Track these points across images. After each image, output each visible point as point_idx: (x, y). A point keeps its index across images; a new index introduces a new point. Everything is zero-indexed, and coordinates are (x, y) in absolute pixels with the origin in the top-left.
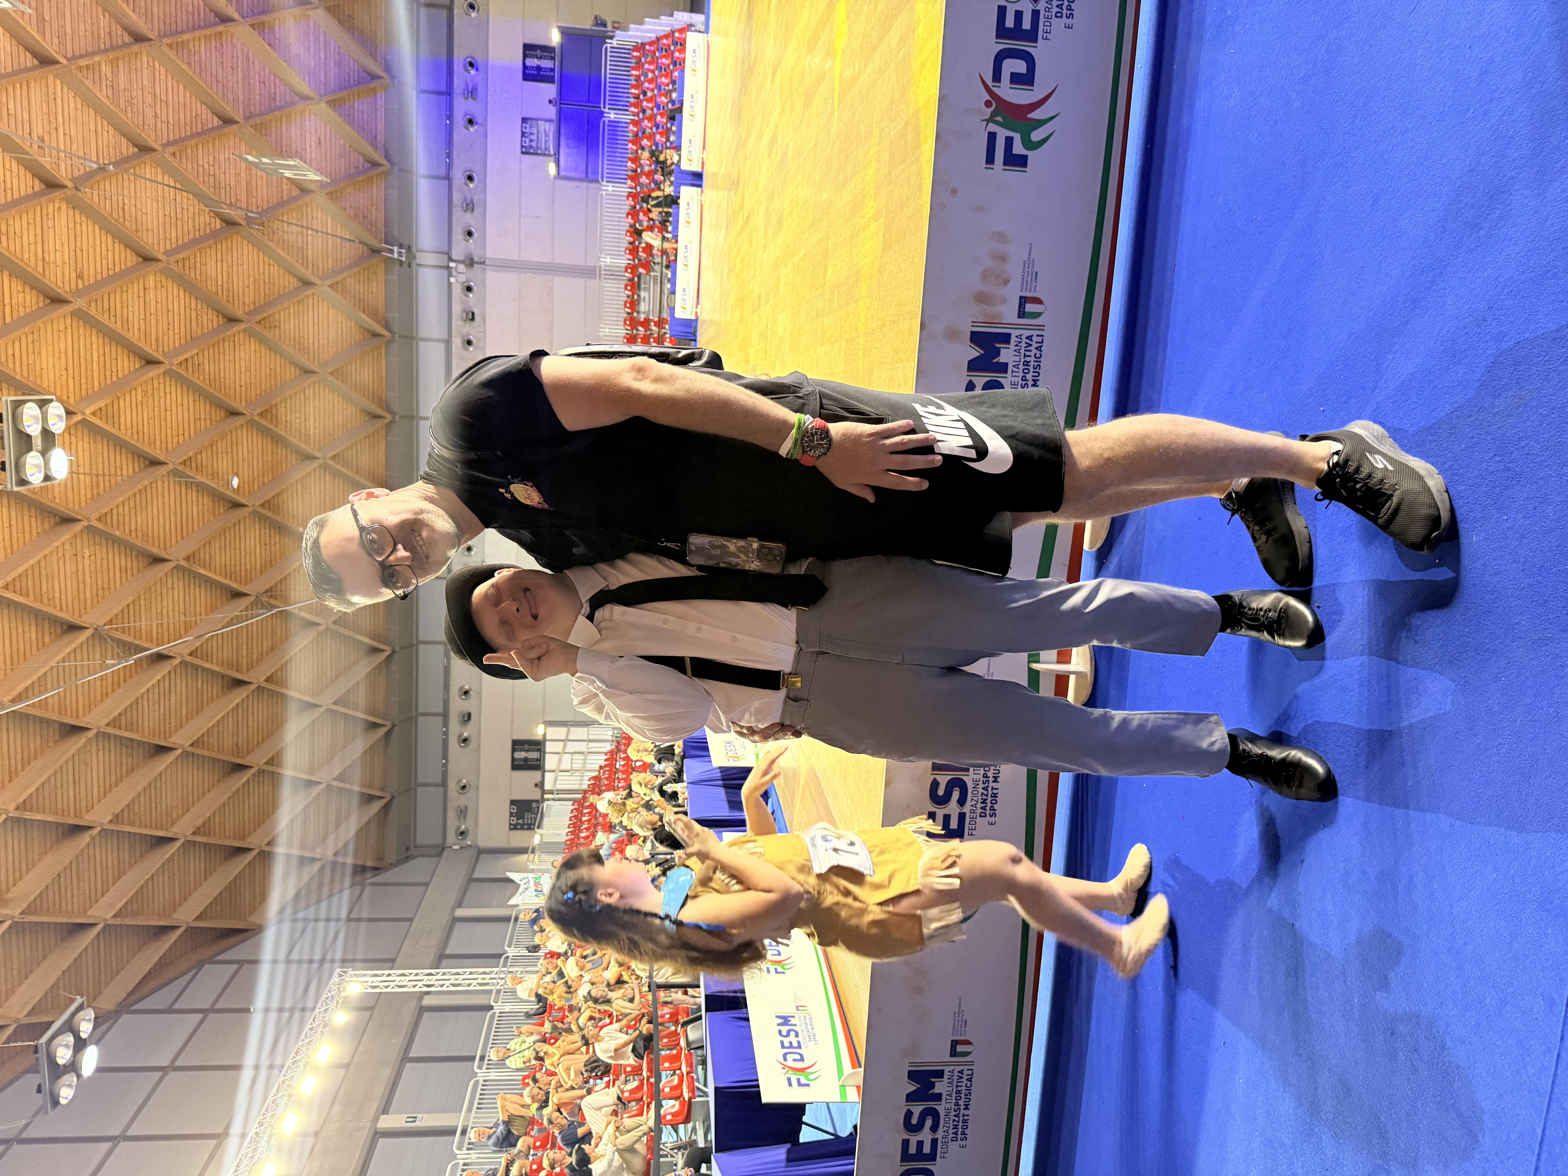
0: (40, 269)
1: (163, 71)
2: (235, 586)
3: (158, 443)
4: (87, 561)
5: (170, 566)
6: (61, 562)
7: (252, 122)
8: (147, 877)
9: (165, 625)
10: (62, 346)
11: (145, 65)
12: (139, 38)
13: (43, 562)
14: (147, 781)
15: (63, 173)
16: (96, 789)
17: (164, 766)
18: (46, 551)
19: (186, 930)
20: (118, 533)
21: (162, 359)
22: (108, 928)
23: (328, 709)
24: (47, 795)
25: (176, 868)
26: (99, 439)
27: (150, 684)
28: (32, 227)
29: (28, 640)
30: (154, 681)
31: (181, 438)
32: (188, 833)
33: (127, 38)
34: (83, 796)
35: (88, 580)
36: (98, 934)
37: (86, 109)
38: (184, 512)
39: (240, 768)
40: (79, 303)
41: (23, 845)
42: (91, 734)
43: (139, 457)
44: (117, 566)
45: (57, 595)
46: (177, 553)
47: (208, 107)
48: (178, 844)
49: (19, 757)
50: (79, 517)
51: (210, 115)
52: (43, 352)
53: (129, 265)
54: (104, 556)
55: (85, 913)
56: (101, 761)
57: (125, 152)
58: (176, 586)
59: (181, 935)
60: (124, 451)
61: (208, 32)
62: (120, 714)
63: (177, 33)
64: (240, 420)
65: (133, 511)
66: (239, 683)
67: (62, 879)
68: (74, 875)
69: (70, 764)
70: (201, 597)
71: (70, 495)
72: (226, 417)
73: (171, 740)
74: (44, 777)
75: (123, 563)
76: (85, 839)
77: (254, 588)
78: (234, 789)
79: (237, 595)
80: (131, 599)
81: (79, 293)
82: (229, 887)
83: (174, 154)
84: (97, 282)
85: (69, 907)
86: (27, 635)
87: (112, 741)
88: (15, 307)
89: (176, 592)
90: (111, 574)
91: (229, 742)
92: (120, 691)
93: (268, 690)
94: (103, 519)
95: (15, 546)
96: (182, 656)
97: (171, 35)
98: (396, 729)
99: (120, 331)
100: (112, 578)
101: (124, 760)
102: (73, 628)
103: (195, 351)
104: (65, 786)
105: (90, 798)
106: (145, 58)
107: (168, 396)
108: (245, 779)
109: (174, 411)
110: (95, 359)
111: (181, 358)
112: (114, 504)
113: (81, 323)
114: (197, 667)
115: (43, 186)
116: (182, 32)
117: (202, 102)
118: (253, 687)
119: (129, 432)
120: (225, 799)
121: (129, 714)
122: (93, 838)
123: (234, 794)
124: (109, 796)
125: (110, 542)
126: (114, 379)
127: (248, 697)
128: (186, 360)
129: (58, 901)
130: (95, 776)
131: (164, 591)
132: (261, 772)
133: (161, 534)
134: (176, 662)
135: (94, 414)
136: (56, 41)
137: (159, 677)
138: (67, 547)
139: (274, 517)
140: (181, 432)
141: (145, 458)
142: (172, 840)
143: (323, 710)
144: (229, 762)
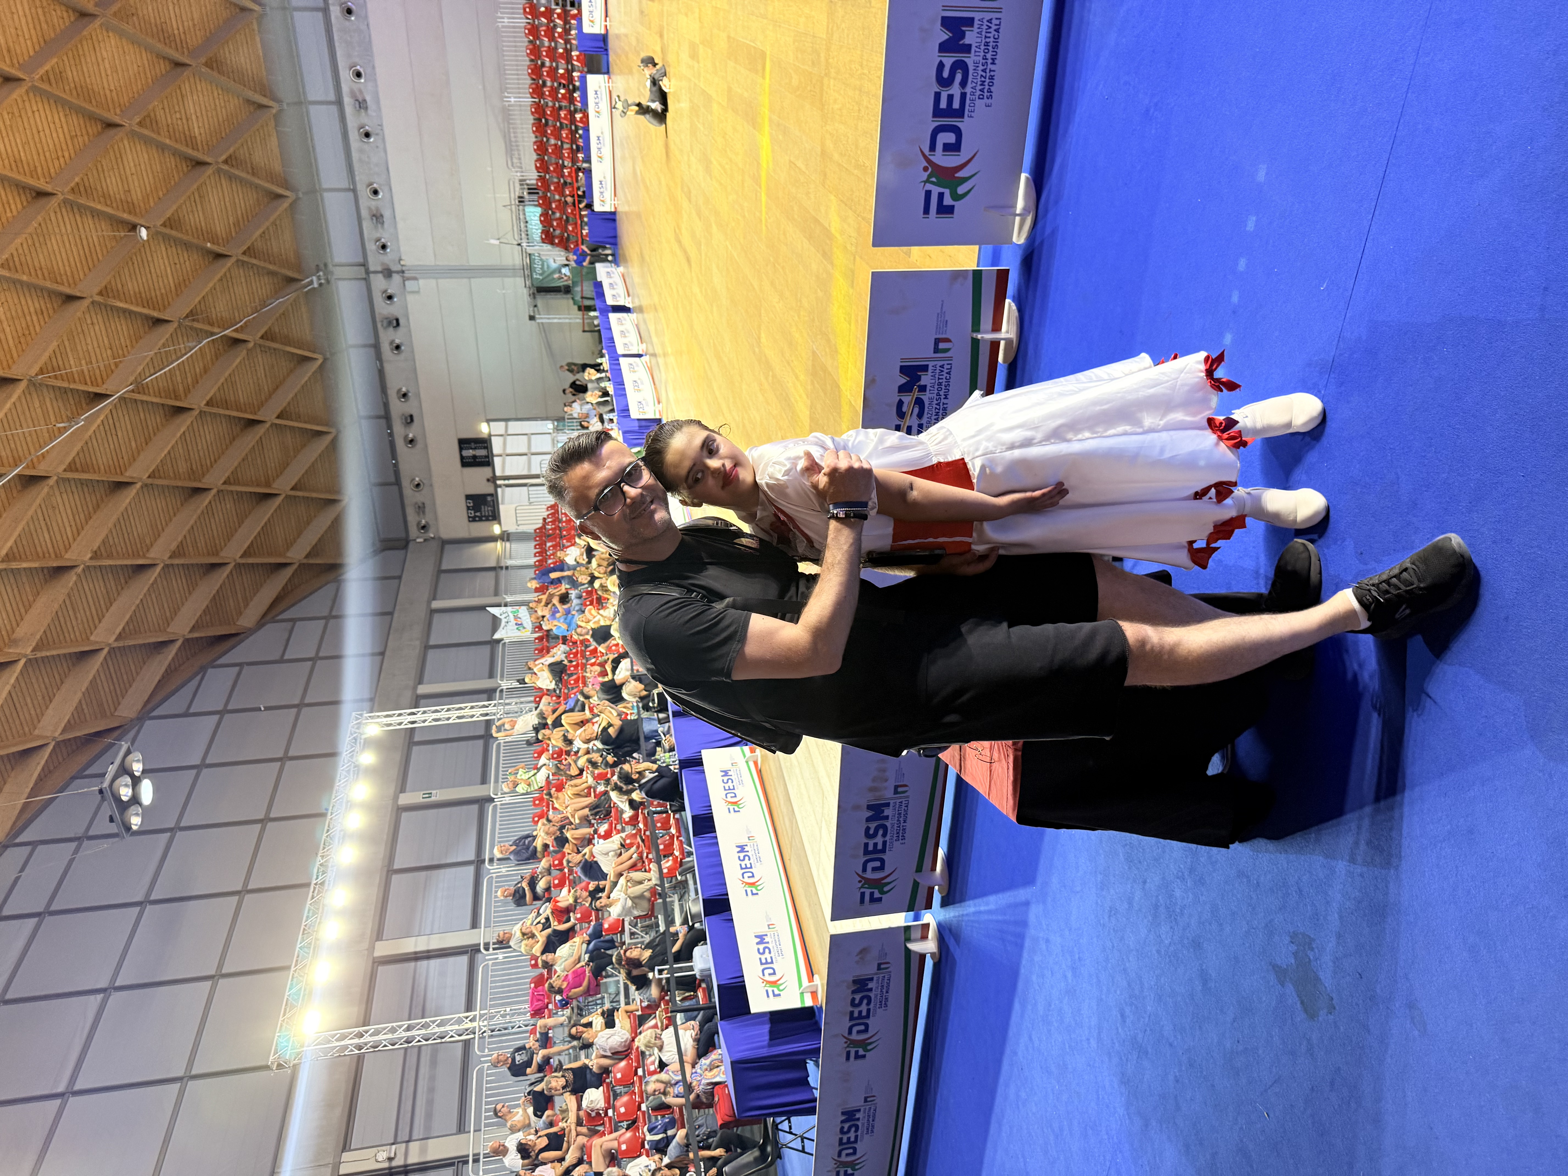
2: (156, 314)
3: (39, 170)
5: (86, 303)
8: (137, 602)
9: (94, 363)
14: (115, 517)
16: (68, 529)
17: (128, 501)
19: (183, 643)
20: (25, 278)
21: (21, 75)
22: (112, 651)
23: (273, 424)
24: (25, 545)
25: (161, 590)
27: (96, 425)
30: (99, 421)
31: (62, 160)
32: (166, 558)
34: (59, 538)
36: (105, 658)
38: (85, 242)
39: (199, 491)
41: (16, 591)
42: (51, 482)
43: (25, 190)
44: (32, 309)
46: (90, 288)
48: (158, 569)
54: (16, 301)
55: (88, 639)
56: (67, 503)
58: (95, 321)
59: (180, 647)
62: (74, 459)
64: (119, 132)
65: (33, 250)
66: (180, 411)
67: (61, 617)
68: (70, 610)
69: (40, 513)
70: (123, 329)
72: (103, 130)
73: (127, 474)
74: (19, 529)
75: (37, 306)
76: (71, 578)
77: (176, 312)
78: (199, 512)
79: (159, 323)
80: (55, 344)
82: (213, 600)
85: (72, 636)
87: (73, 484)
89: (97, 328)
90: (28, 318)
91: (182, 467)
93: (211, 414)
96: (119, 392)
100: (30, 324)
101: (88, 499)
102: (6, 382)
103: (54, 60)
104: (39, 530)
105: (65, 537)
107: (37, 114)
108: (206, 501)
109: (47, 131)
111: (41, 71)
114: (136, 400)
118: (195, 412)
120: (192, 522)
121: (82, 457)
122: (79, 576)
123: (199, 516)
124: (83, 533)
125: (19, 289)
127: (192, 423)
128: (47, 72)
129: (61, 634)
130: (64, 518)
131: (85, 328)
132: (220, 493)
133: (67, 268)
134: (114, 400)
137: (102, 417)
139: (180, 235)
140: (60, 154)
141: (31, 191)
142: (152, 566)
143: (268, 425)
144: (187, 488)
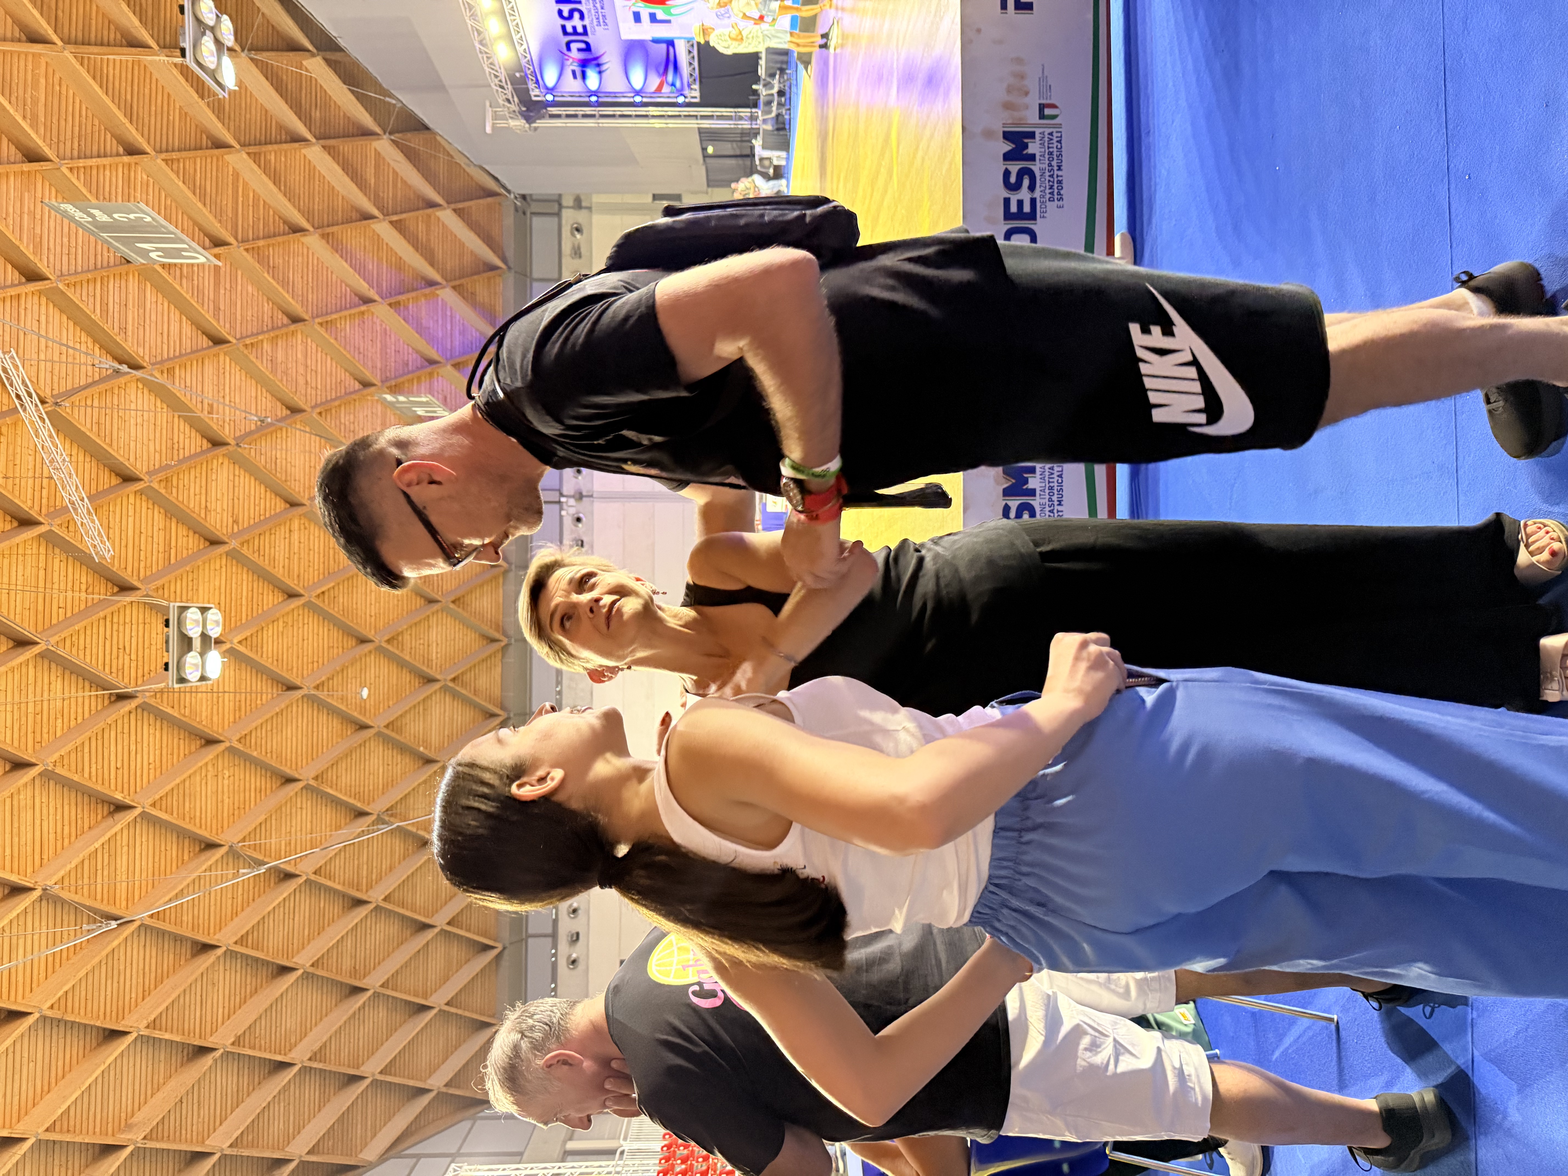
0: (203, 515)
1: (314, 346)
2: (359, 805)
3: (295, 670)
4: (226, 782)
5: (300, 785)
6: (204, 782)
7: (388, 384)
8: (264, 1105)
9: (293, 842)
10: (217, 583)
11: (299, 342)
12: (295, 320)
13: (187, 783)
14: (269, 1003)
15: (227, 433)
16: (221, 1010)
17: (285, 987)
18: (191, 771)
19: (298, 1166)
20: (255, 754)
21: (302, 592)
22: (224, 1158)
23: (442, 930)
24: (175, 1016)
25: (292, 1097)
26: (243, 665)
27: (277, 902)
28: (198, 480)
29: (169, 858)
30: (281, 899)
31: (315, 664)
32: (305, 1059)
33: (286, 320)
34: (209, 1018)
35: (226, 801)
36: (214, 1166)
37: (249, 380)
38: (315, 734)
39: (357, 990)
40: (234, 544)
41: (150, 1067)
42: (219, 952)
43: (278, 682)
44: (253, 786)
45: (198, 814)
46: (307, 774)
47: (351, 374)
48: (295, 1069)
49: (153, 975)
50: (222, 738)
51: (352, 381)
52: (201, 588)
53: (278, 510)
54: (242, 777)
55: (203, 1142)
56: (227, 983)
57: (279, 414)
58: (304, 805)
59: (293, 1170)
60: (264, 677)
61: (353, 311)
62: (247, 933)
63: (327, 314)
64: (368, 647)
65: (269, 734)
66: (359, 903)
67: (184, 1105)
68: (195, 1101)
69: (199, 983)
70: (327, 815)
71: (215, 719)
72: (357, 645)
73: (293, 960)
74: (174, 996)
75: (258, 784)
76: (208, 1061)
77: (376, 807)
78: (351, 1012)
79: (361, 814)
80: (263, 817)
81: (233, 535)
82: (341, 1119)
83: (320, 413)
84: (250, 526)
85: (189, 1136)
86: (169, 853)
87: (239, 961)
88: (179, 549)
89: (304, 812)
90: (247, 793)
91: (347, 964)
92: (249, 909)
93: (386, 910)
94: (243, 741)
95: (164, 767)
96: (307, 874)
97: (322, 315)
98: (506, 952)
99: (268, 568)
100: (247, 798)
101: (249, 981)
102: (211, 846)
103: (332, 584)
104: (193, 1005)
105: (214, 1020)
106: (299, 336)
107: (306, 624)
108: (361, 1002)
109: (310, 640)
110: (244, 594)
111: (319, 591)
112: (254, 725)
113: (234, 562)
114: (320, 886)
115: (210, 445)
116: (332, 313)
117: (346, 370)
118: (371, 906)
119: (270, 660)
120: (341, 1022)
121: (255, 933)
122: (216, 1061)
123: (349, 1018)
124: (233, 1017)
125: (248, 764)
126: (260, 611)
127: (366, 917)
128: (323, 593)
129: (178, 1128)
130: (221, 997)
131: (294, 810)
132: (376, 995)
133: (294, 754)
134: (301, 880)
135: (240, 642)
136: (228, 325)
137: (285, 895)
138: (210, 767)
139: (398, 737)
140: (315, 658)
141: (283, 684)
142: (290, 1065)
143: (436, 930)
144: (347, 984)
